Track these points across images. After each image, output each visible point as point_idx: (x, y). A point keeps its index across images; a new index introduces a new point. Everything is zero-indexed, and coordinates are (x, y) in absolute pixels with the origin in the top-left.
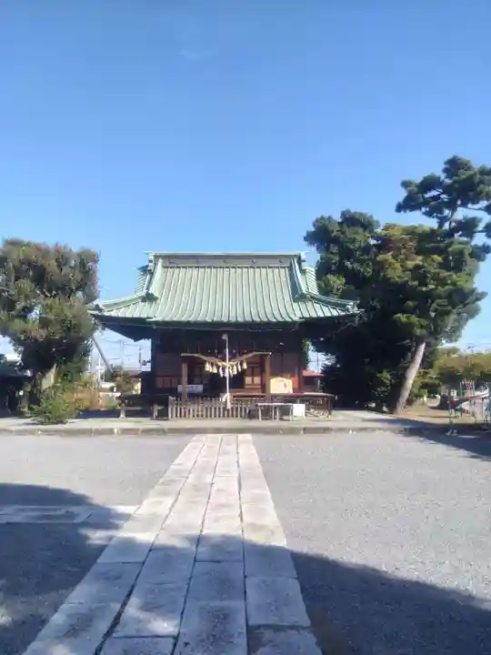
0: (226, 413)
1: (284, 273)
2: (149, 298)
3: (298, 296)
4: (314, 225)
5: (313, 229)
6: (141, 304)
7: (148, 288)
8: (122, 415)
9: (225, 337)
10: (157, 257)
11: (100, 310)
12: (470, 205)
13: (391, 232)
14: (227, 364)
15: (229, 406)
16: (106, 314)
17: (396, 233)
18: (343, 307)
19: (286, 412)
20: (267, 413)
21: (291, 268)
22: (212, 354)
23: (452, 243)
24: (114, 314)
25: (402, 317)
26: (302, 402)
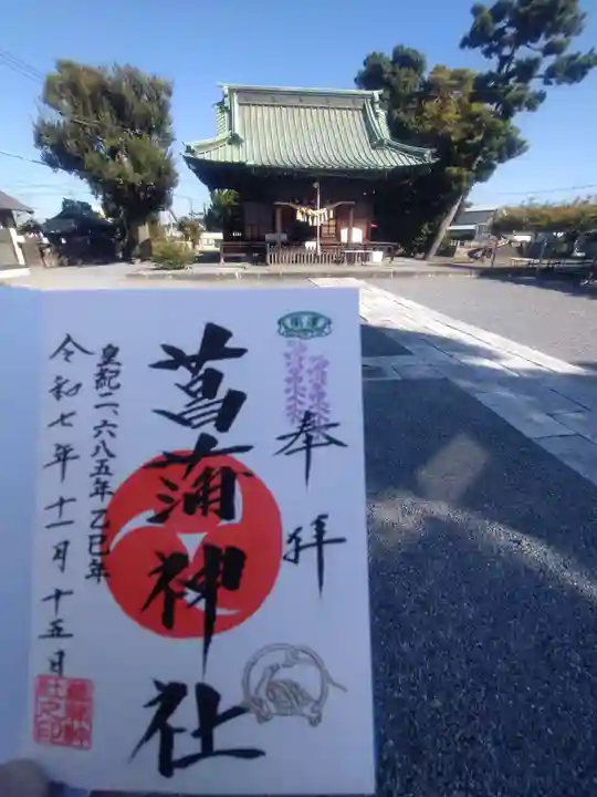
0: (315, 258)
1: (358, 116)
2: (234, 140)
3: (376, 143)
4: (365, 64)
5: (363, 68)
6: (229, 147)
7: (230, 129)
8: (222, 261)
9: (316, 185)
10: (231, 91)
11: (193, 152)
12: (529, 43)
13: (440, 76)
14: (317, 212)
15: (319, 253)
16: (200, 157)
17: (445, 77)
18: (420, 155)
19: (365, 258)
20: (351, 259)
21: (364, 110)
22: (301, 203)
23: (509, 90)
24: (206, 157)
25: (454, 170)
26: (380, 250)
